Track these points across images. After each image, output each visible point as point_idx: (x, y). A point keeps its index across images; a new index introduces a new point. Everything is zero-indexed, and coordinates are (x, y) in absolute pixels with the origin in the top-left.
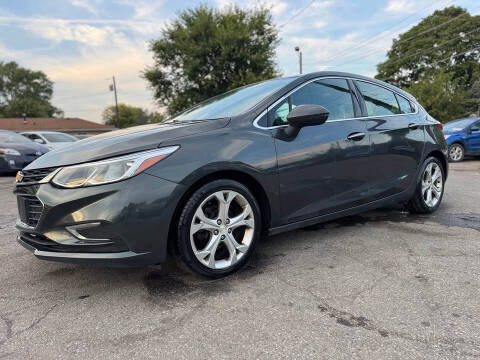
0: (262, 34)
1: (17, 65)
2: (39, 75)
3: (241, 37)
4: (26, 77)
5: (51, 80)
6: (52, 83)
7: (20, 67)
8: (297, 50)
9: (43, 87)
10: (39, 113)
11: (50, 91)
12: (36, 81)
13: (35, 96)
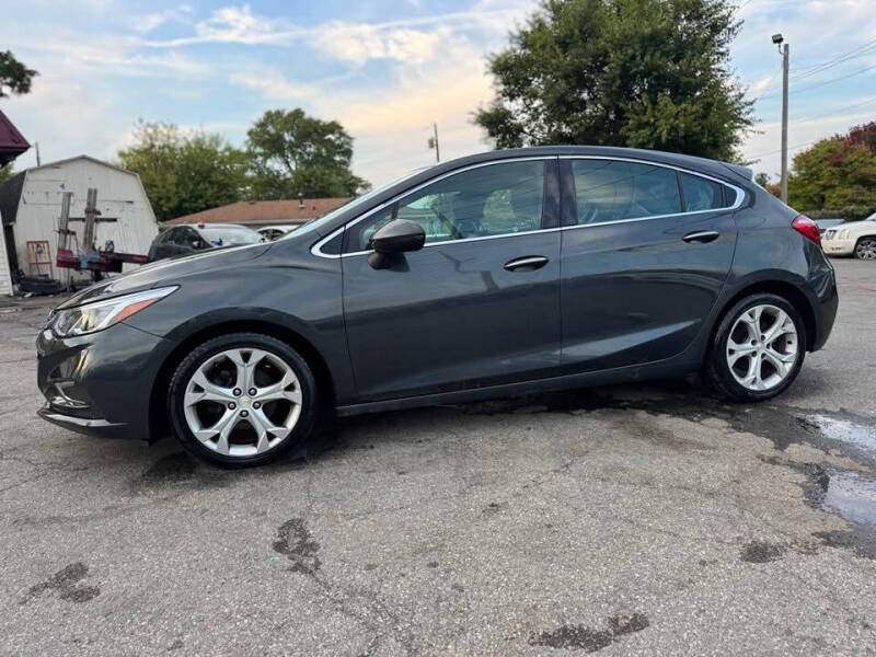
0: (699, 17)
1: (303, 113)
2: (334, 127)
3: (647, 31)
4: (316, 131)
5: (350, 134)
6: (351, 139)
7: (306, 116)
8: (778, 40)
9: (340, 146)
10: (332, 189)
11: (348, 153)
12: (330, 136)
13: (327, 162)
